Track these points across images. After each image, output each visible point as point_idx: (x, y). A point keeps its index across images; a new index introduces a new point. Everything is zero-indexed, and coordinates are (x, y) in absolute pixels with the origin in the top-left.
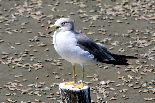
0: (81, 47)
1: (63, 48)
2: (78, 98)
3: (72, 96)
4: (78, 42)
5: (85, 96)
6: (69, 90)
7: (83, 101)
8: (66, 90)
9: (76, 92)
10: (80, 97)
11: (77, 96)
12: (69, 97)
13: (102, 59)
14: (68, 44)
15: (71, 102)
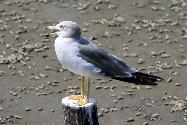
2: (77, 117)
3: (71, 114)
4: (80, 52)
5: (86, 115)
6: (67, 105)
7: (84, 120)
8: (65, 106)
9: (75, 110)
10: (80, 115)
11: (76, 114)
12: (68, 114)
15: (70, 120)
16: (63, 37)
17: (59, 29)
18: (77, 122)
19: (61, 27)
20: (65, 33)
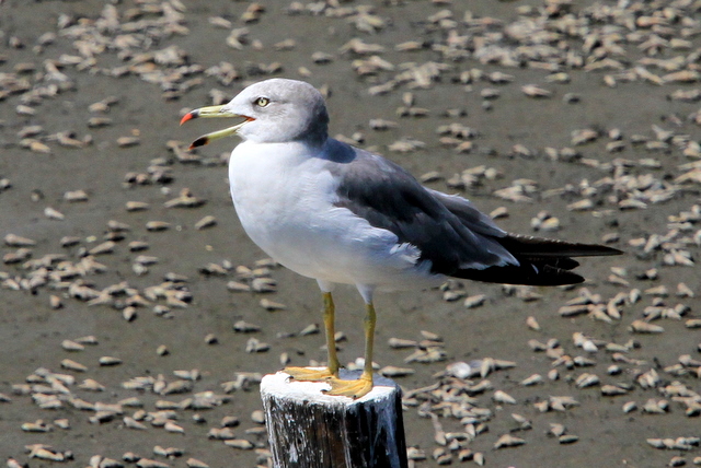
0: (356, 212)
1: (275, 216)
2: (348, 442)
3: (323, 432)
4: (341, 190)
5: (379, 432)
6: (305, 402)
7: (372, 453)
8: (293, 404)
9: (338, 414)
10: (358, 435)
11: (346, 433)
12: (307, 434)
13: (455, 263)
14: (297, 198)
15: (317, 457)
16: (267, 141)
17: (248, 112)
18: (348, 460)
19: (256, 102)
20: (274, 123)
